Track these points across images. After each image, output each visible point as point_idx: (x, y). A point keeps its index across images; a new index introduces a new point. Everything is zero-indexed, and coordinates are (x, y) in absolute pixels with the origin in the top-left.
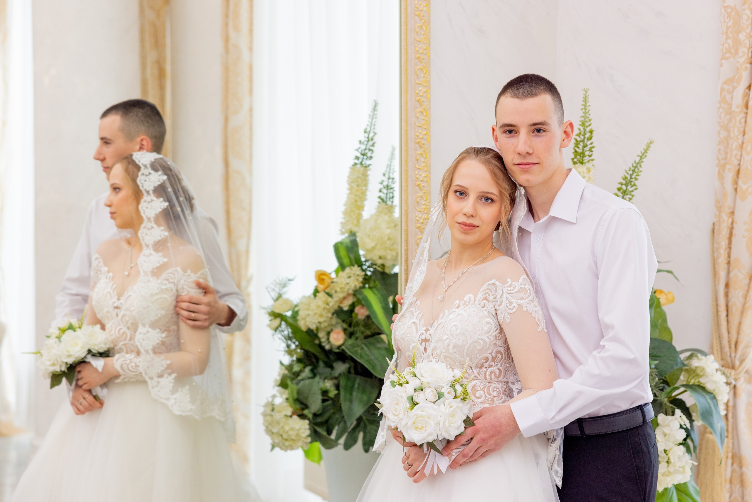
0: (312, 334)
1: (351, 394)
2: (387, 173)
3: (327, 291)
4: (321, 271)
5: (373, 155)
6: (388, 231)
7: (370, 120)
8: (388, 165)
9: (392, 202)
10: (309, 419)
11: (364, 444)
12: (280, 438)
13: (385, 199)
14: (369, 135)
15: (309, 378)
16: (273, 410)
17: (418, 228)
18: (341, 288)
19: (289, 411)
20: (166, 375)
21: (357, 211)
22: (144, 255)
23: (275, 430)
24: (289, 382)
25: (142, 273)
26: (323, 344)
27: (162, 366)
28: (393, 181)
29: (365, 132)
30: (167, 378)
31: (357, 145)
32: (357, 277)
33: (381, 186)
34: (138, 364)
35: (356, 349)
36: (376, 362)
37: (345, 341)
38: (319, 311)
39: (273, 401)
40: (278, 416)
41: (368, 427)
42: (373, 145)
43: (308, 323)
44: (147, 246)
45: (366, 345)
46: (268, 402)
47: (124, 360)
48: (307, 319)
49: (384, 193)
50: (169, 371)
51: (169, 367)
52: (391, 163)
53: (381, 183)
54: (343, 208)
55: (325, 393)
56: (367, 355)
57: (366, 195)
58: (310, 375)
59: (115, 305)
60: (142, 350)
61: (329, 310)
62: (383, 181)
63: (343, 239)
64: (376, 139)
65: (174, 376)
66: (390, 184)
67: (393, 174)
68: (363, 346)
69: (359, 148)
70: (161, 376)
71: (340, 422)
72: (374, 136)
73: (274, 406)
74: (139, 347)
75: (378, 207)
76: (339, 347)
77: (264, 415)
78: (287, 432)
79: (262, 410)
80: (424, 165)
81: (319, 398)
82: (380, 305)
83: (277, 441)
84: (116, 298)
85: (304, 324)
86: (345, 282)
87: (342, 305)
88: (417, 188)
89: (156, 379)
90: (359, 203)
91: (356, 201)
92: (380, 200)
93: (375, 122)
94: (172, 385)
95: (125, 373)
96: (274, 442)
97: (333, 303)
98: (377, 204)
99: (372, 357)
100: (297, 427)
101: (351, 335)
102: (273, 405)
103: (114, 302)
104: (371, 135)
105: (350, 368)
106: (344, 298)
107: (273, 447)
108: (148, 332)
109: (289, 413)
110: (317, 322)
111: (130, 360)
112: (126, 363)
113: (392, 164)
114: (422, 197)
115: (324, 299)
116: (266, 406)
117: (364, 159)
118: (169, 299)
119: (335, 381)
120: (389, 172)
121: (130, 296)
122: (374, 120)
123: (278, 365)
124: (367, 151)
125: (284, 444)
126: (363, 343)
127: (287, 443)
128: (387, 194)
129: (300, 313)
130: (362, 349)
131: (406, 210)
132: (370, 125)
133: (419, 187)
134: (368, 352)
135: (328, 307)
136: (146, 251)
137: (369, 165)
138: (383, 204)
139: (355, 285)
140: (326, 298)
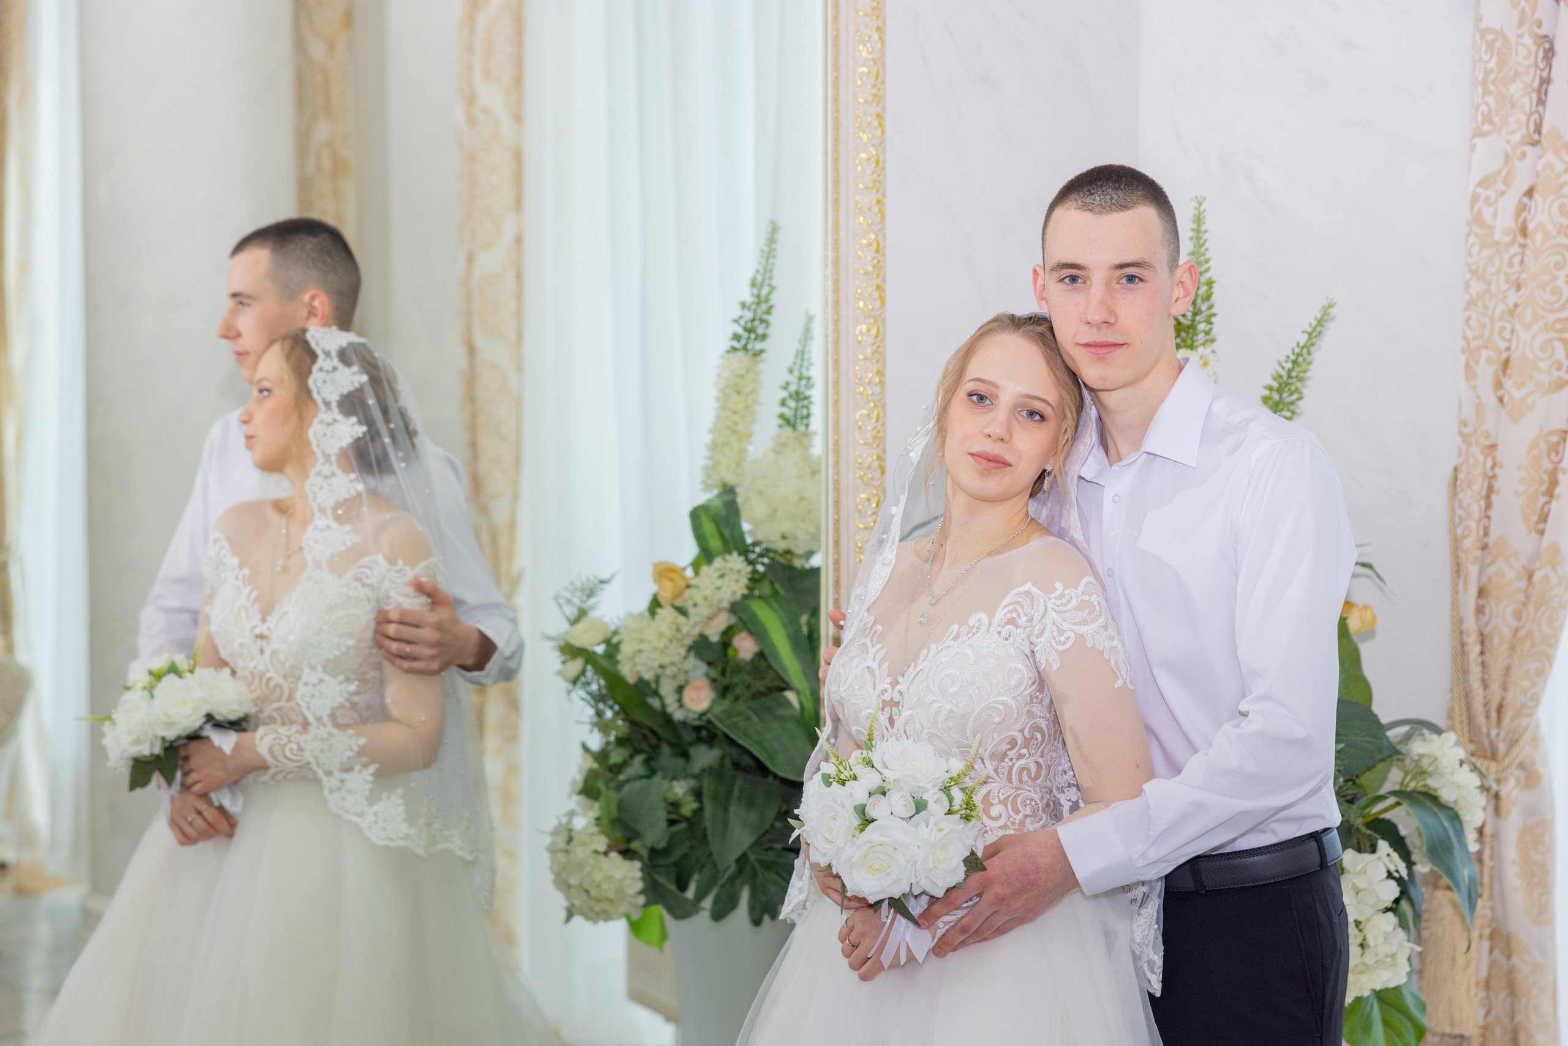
0: (644, 689)
1: (726, 810)
2: (797, 367)
3: (678, 603)
4: (665, 563)
5: (769, 332)
6: (798, 484)
7: (763, 262)
8: (798, 351)
9: (807, 425)
10: (641, 859)
11: (752, 909)
12: (584, 897)
13: (792, 420)
14: (760, 290)
15: (640, 777)
16: (570, 840)
17: (862, 477)
18: (706, 598)
19: (602, 843)
20: (357, 768)
21: (737, 444)
22: (316, 528)
23: (573, 881)
24: (601, 786)
25: (311, 565)
26: (670, 711)
27: (351, 750)
28: (808, 383)
29: (753, 284)
30: (360, 772)
31: (737, 312)
32: (738, 577)
33: (785, 394)
34: (303, 745)
35: (735, 720)
36: (776, 746)
37: (714, 702)
38: (661, 644)
39: (569, 822)
40: (580, 852)
41: (760, 876)
42: (768, 312)
43: (640, 668)
44: (322, 510)
45: (755, 712)
46: (560, 825)
47: (276, 738)
48: (638, 660)
49: (790, 408)
50: (365, 759)
51: (362, 751)
52: (804, 346)
53: (785, 387)
55: (673, 806)
56: (759, 732)
57: (755, 413)
58: (644, 772)
59: (258, 631)
60: (311, 719)
61: (680, 642)
62: (788, 384)
63: (709, 500)
64: (775, 299)
65: (372, 768)
66: (802, 389)
67: (808, 369)
68: (750, 713)
69: (741, 317)
70: (347, 769)
71: (703, 866)
72: (769, 293)
73: (573, 834)
74: (305, 711)
75: (778, 436)
76: (702, 715)
77: (552, 850)
78: (599, 886)
79: (547, 840)
80: (871, 350)
81: (662, 816)
82: (784, 632)
83: (577, 902)
84: (259, 617)
85: (631, 671)
86: (712, 587)
87: (707, 631)
88: (860, 397)
89: (338, 775)
90: (741, 428)
91: (735, 423)
92: (780, 422)
93: (773, 264)
94: (369, 786)
95: (277, 764)
96: (573, 905)
97: (690, 629)
98: (776, 428)
99: (769, 738)
100: (618, 875)
101: (724, 691)
102: (570, 830)
103: (255, 627)
104: (765, 291)
105: (722, 757)
106: (710, 618)
107: (570, 915)
108: (321, 681)
109: (602, 848)
110: (656, 664)
111: (289, 737)
112: (279, 744)
113: (807, 349)
115: (671, 620)
116: (555, 832)
117: (750, 340)
118: (364, 618)
119: (692, 783)
120: (801, 366)
121: (286, 613)
122: (771, 261)
123: (579, 750)
124: (756, 323)
125: (591, 909)
126: (750, 708)
127: (598, 908)
128: (796, 410)
129: (624, 647)
130: (748, 719)
131: (836, 441)
132: (762, 270)
133: (864, 395)
134: (759, 726)
135: (678, 636)
136: (319, 522)
137: (762, 351)
138: (788, 430)
139: (734, 593)
140: (676, 618)
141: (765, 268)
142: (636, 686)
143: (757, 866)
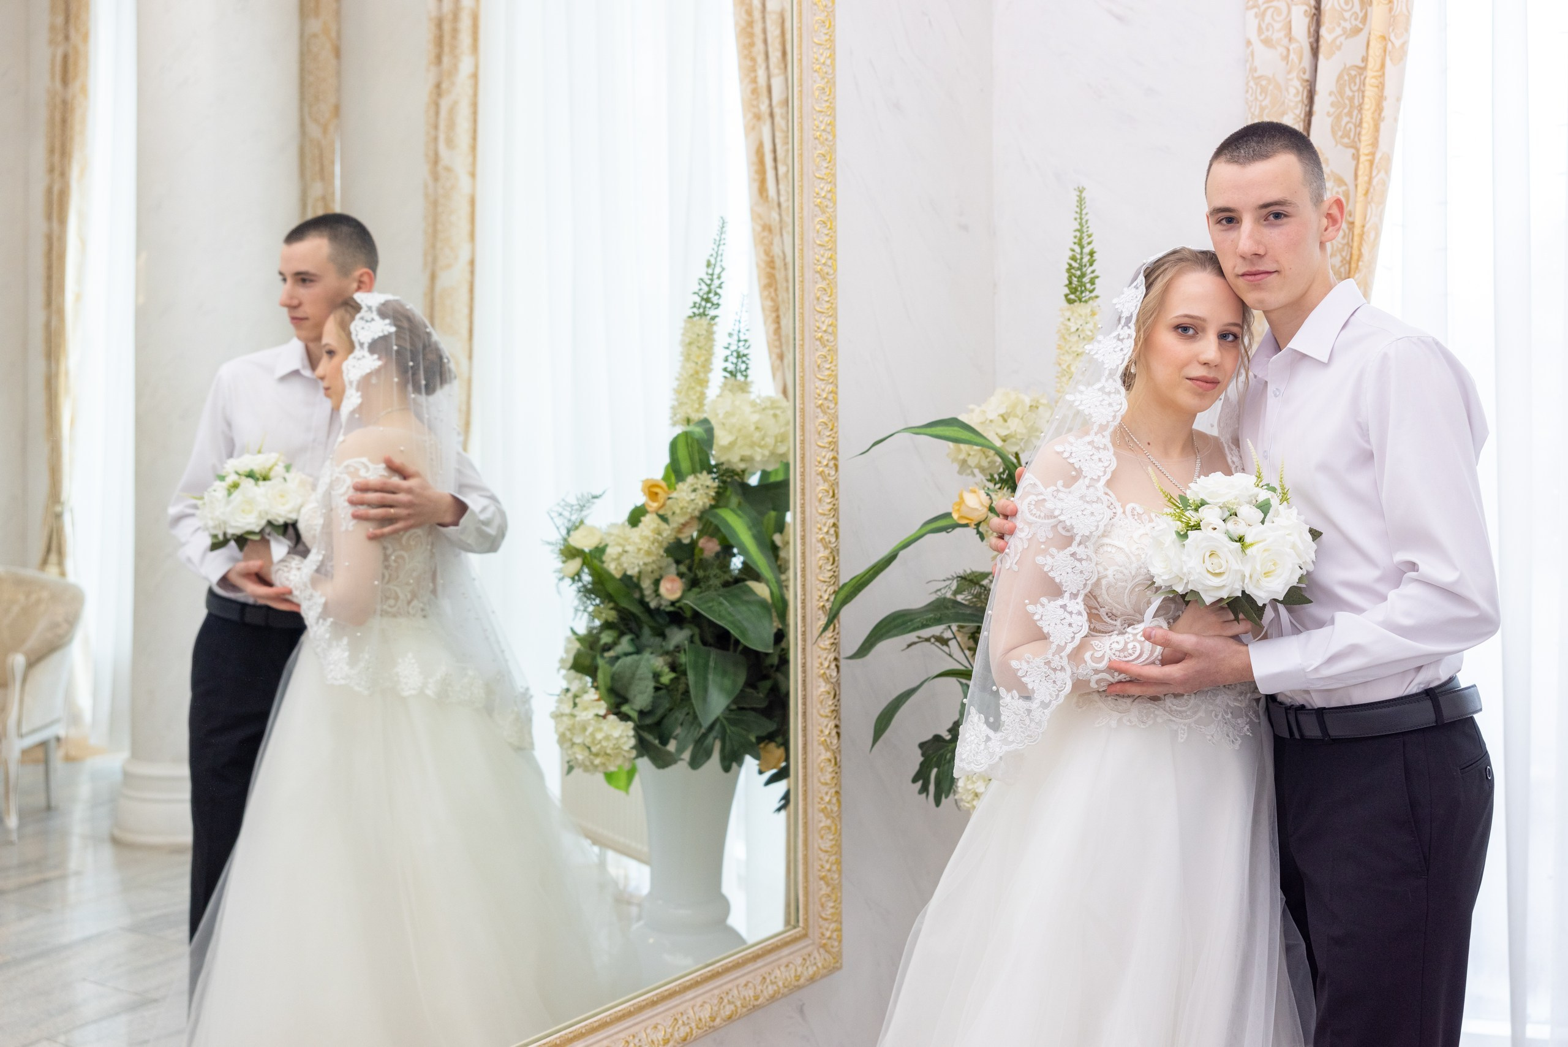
0: (630, 583)
1: (706, 679)
3: (661, 512)
4: (652, 479)
5: (720, 302)
6: (755, 417)
7: (716, 247)
9: (746, 377)
10: (632, 720)
11: (724, 759)
12: (586, 752)
13: (734, 373)
14: (714, 269)
15: (627, 654)
16: (575, 706)
17: (820, 406)
18: (682, 509)
21: (699, 388)
26: (647, 599)
29: (709, 265)
31: (695, 285)
32: (707, 491)
33: (728, 352)
35: (710, 604)
36: (746, 624)
37: (686, 591)
38: (645, 546)
40: (583, 716)
41: (728, 731)
42: (720, 286)
43: (625, 565)
45: (726, 599)
48: (624, 559)
49: (732, 363)
53: (729, 346)
54: (675, 384)
55: (656, 676)
56: (730, 614)
57: (711, 364)
58: (630, 649)
61: (661, 543)
63: (688, 431)
64: (725, 276)
66: (741, 349)
68: (721, 599)
69: (699, 290)
71: (681, 724)
72: (720, 272)
73: (577, 701)
75: (725, 385)
76: (673, 604)
78: (599, 743)
80: (827, 306)
81: (648, 684)
82: (750, 533)
83: (580, 757)
85: (616, 568)
86: (688, 499)
87: (681, 536)
88: (818, 343)
90: (702, 375)
91: (697, 373)
92: (727, 374)
93: (723, 251)
96: (574, 759)
97: (668, 532)
98: (723, 380)
99: (739, 617)
100: (615, 734)
101: (693, 583)
104: (717, 270)
105: (692, 637)
106: (684, 525)
107: (571, 768)
109: (603, 711)
110: (641, 563)
114: (825, 357)
115: (653, 526)
116: (560, 692)
117: (706, 308)
119: (669, 659)
120: (739, 331)
122: (721, 247)
123: (569, 634)
124: (711, 295)
125: (592, 763)
126: (720, 595)
127: (597, 761)
128: (737, 364)
129: (609, 550)
130: (721, 604)
132: (715, 252)
133: (820, 341)
134: (731, 609)
135: (660, 538)
137: (716, 317)
138: (732, 380)
139: (704, 503)
140: (658, 524)
141: (717, 253)
142: (621, 580)
143: (725, 723)
